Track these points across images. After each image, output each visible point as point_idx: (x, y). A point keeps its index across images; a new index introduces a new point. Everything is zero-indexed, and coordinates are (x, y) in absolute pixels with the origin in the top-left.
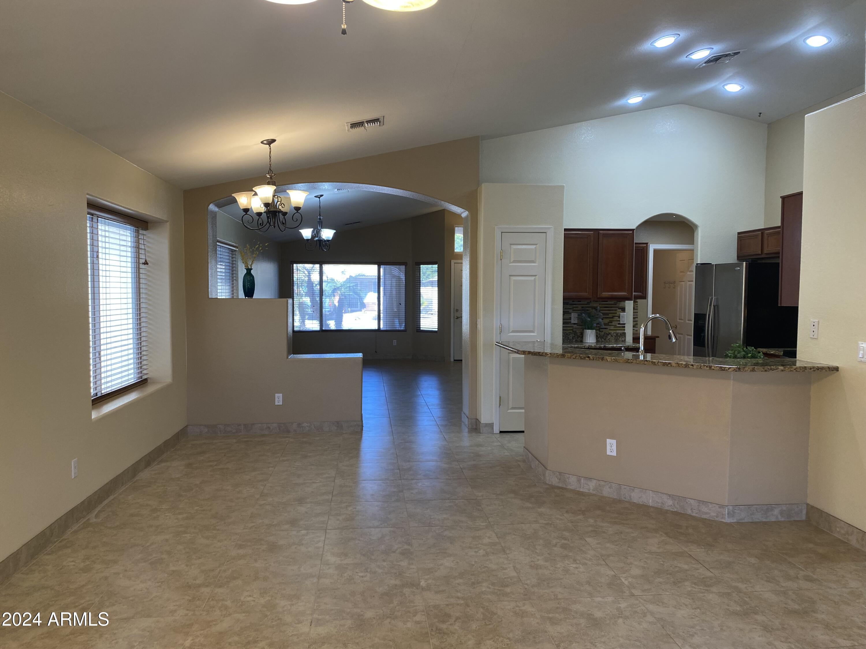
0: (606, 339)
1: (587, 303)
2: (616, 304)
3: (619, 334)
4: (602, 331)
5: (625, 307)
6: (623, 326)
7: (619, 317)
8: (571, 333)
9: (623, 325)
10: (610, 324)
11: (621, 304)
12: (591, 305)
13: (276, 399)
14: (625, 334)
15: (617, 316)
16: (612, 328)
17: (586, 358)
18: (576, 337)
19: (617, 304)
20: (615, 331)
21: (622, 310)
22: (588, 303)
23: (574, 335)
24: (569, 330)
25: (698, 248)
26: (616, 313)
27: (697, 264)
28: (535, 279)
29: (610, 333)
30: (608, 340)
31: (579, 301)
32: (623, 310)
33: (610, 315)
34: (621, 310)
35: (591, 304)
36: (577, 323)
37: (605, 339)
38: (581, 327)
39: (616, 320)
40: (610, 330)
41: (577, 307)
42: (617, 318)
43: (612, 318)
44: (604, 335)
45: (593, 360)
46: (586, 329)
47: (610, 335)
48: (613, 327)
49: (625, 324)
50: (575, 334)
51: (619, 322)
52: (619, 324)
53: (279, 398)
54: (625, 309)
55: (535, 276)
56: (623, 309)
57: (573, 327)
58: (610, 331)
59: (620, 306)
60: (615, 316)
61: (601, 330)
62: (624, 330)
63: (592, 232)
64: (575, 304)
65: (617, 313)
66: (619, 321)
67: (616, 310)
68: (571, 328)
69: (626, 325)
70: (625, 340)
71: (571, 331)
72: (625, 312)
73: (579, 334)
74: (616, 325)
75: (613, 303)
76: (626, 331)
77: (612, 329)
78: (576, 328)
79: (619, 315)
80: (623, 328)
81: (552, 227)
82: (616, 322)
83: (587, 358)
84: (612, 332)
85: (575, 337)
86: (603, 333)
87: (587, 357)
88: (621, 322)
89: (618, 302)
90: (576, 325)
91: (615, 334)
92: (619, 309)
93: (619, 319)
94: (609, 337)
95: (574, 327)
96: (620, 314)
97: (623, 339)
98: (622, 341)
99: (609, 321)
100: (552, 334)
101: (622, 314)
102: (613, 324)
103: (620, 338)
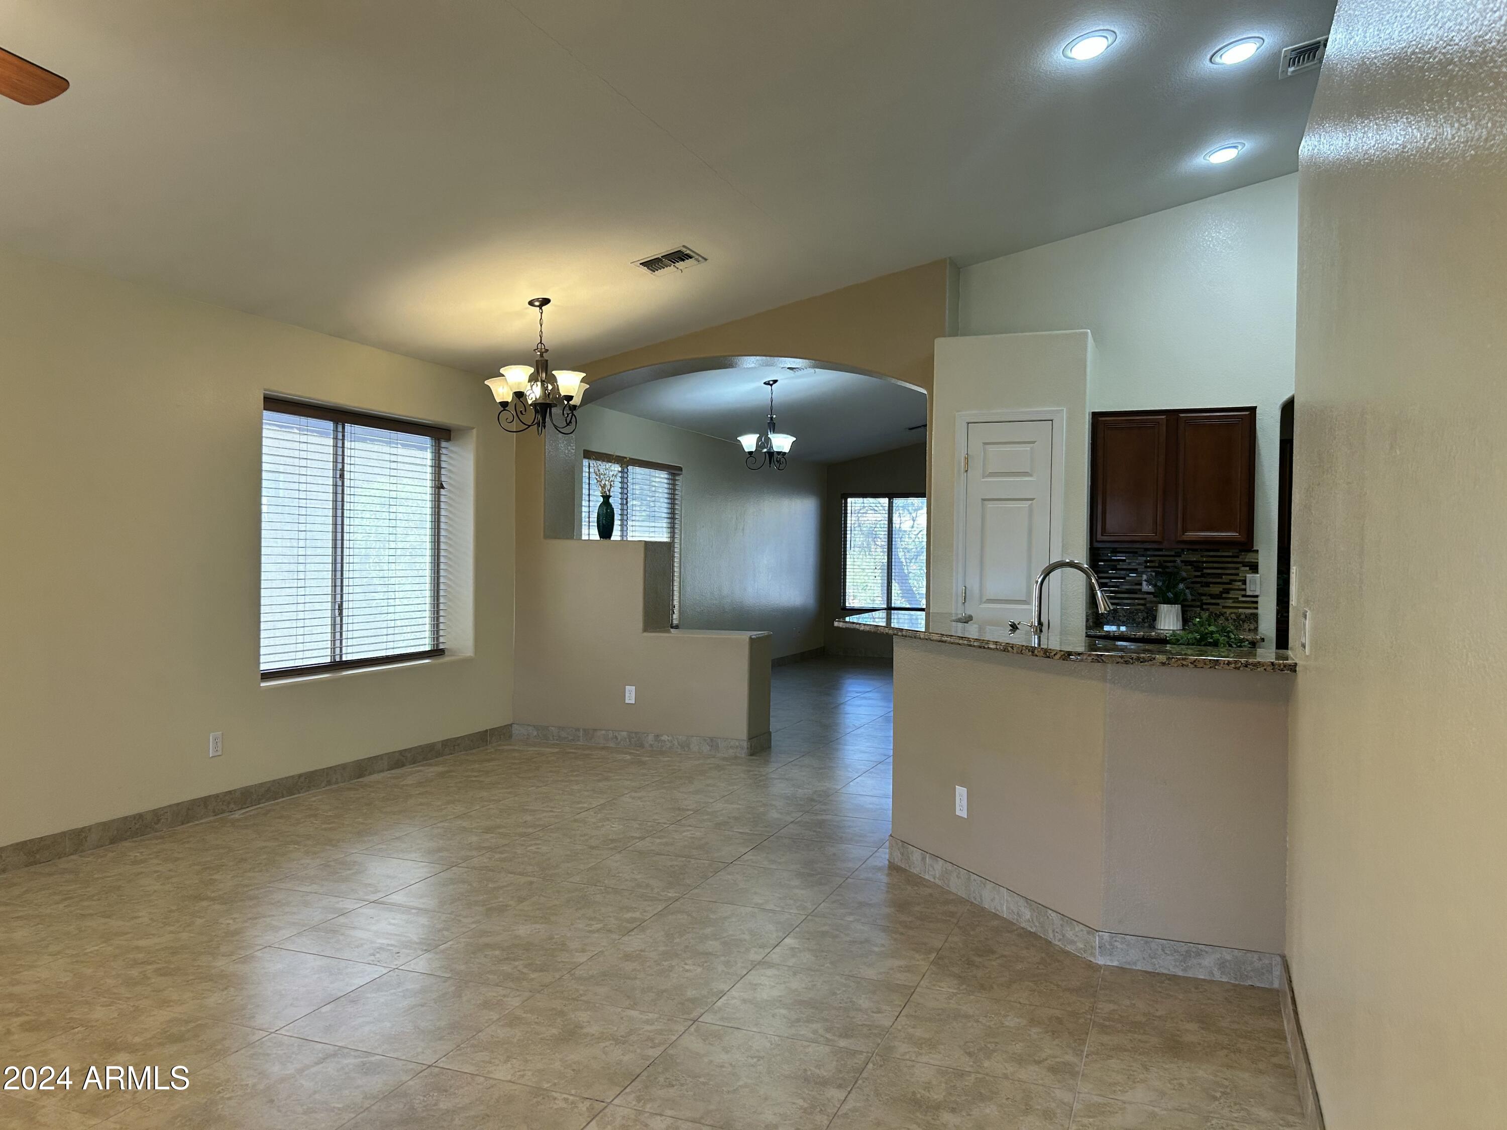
2: (1238, 557)
3: (1243, 617)
5: (1258, 562)
6: (1254, 601)
7: (1244, 582)
8: (1140, 610)
9: (1253, 599)
10: (1224, 595)
11: (1249, 557)
13: (627, 695)
14: (1256, 615)
15: (1240, 581)
16: (1229, 603)
18: (1150, 618)
19: (1240, 557)
20: (1234, 610)
21: (1250, 569)
22: (1176, 554)
23: (1143, 615)
24: (1139, 604)
26: (1238, 575)
28: (1031, 506)
29: (1222, 614)
32: (1254, 568)
33: (1225, 579)
34: (1248, 568)
35: (1182, 556)
36: (1151, 591)
38: (1157, 599)
39: (1237, 587)
40: (1224, 607)
41: (1153, 561)
42: (1240, 583)
43: (1229, 583)
46: (1165, 603)
47: (1223, 618)
48: (1231, 601)
49: (1257, 596)
50: (1147, 613)
51: (1243, 593)
52: (1245, 596)
53: (630, 695)
54: (1257, 566)
55: (1032, 499)
56: (1253, 566)
57: (1145, 599)
58: (1225, 610)
59: (1247, 560)
60: (1235, 581)
61: (1204, 607)
62: (1256, 608)
63: (1163, 417)
64: (1151, 556)
65: (1240, 575)
66: (1245, 590)
67: (1237, 569)
68: (1142, 602)
69: (1260, 599)
70: (1256, 628)
71: (1141, 607)
72: (1257, 572)
73: (1154, 613)
74: (1238, 598)
75: (1230, 554)
76: (1260, 611)
77: (1231, 605)
78: (1149, 602)
79: (1243, 579)
80: (1255, 605)
81: (1063, 409)
82: (1239, 592)
84: (1228, 611)
85: (1145, 618)
88: (1249, 593)
89: (1244, 553)
90: (1149, 595)
91: (1234, 616)
92: (1244, 566)
93: (1243, 587)
96: (1246, 577)
97: (1252, 627)
98: (1250, 630)
99: (1221, 589)
100: (1063, 608)
101: (1249, 576)
102: (1230, 596)
103: (1245, 623)
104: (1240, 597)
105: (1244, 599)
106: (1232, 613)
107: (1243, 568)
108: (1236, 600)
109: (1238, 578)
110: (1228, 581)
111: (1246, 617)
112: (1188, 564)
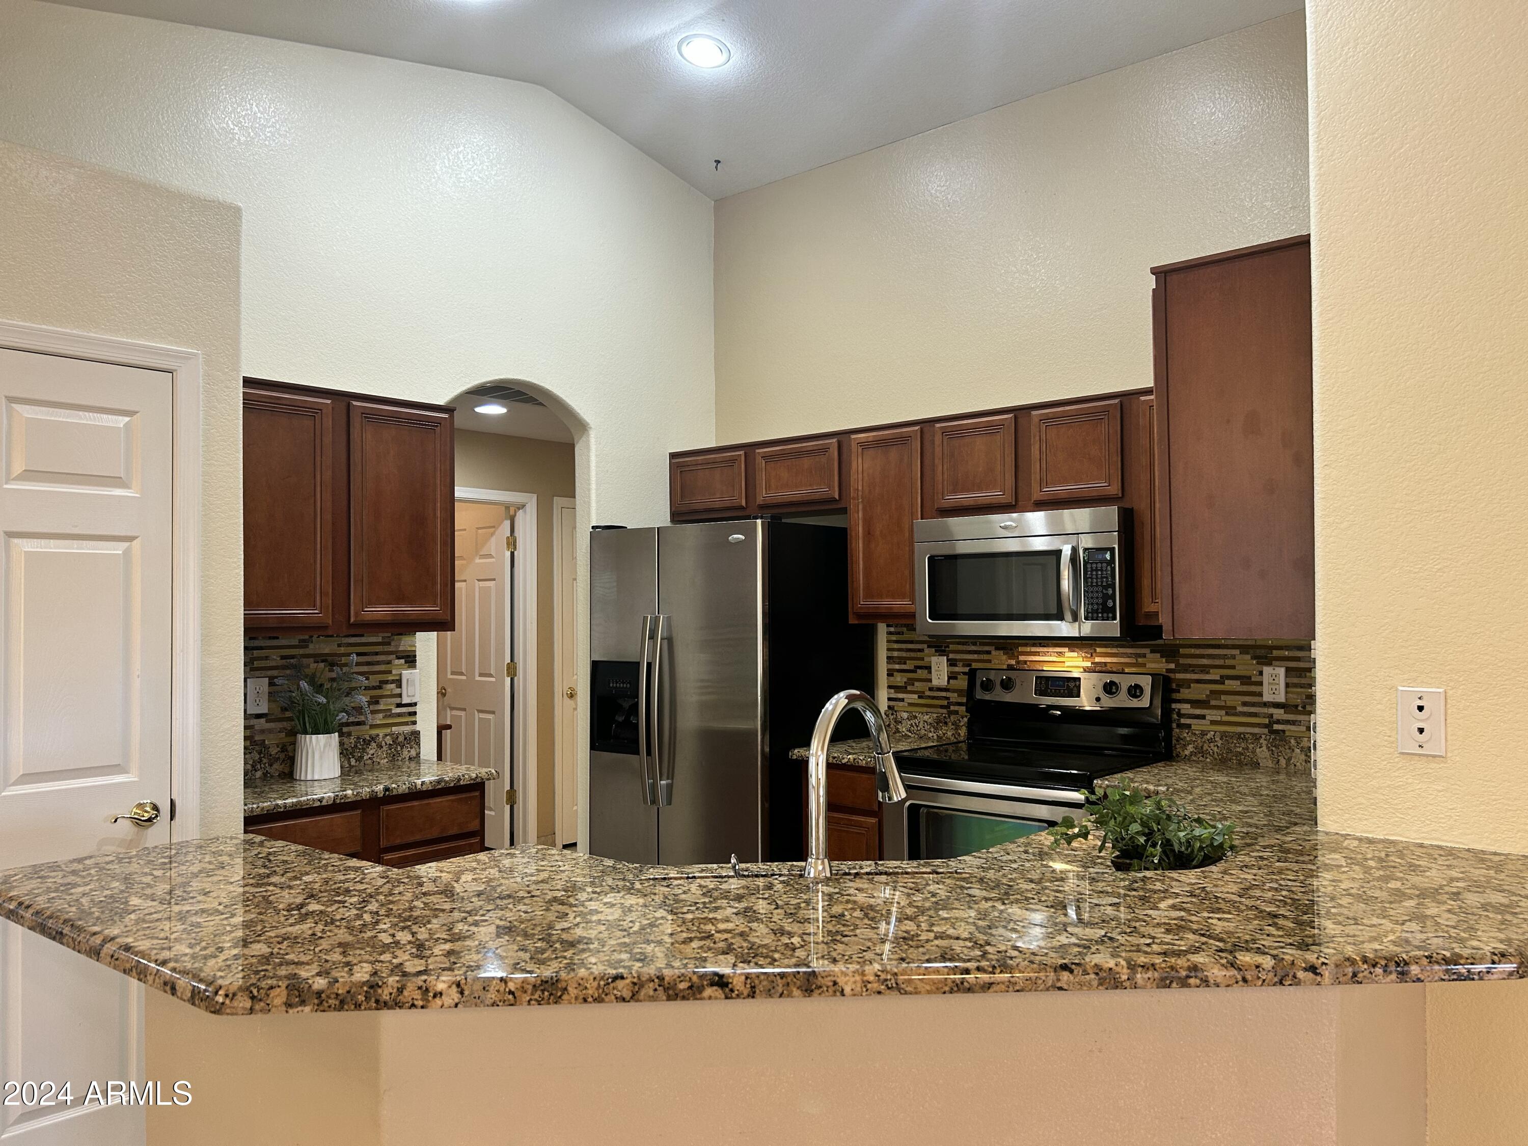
0: (361, 757)
1: (300, 641)
2: (389, 644)
3: (401, 739)
4: (349, 734)
5: (415, 651)
6: (410, 711)
7: (399, 683)
9: (411, 709)
10: (373, 707)
11: (404, 643)
12: (312, 648)
14: (416, 734)
15: (393, 682)
16: (379, 719)
17: (701, 989)
18: (265, 760)
19: (393, 643)
20: (388, 731)
21: (406, 663)
22: (304, 644)
23: (257, 757)
25: (589, 484)
26: (390, 672)
27: (593, 527)
28: (127, 553)
29: (373, 738)
30: (369, 762)
31: (270, 638)
32: (410, 660)
33: (375, 680)
34: (402, 661)
35: (311, 646)
36: (266, 711)
37: (359, 759)
38: (279, 725)
39: (389, 693)
40: (372, 727)
41: (267, 658)
42: (393, 686)
43: (380, 688)
44: (356, 746)
45: (752, 995)
46: (306, 733)
47: (374, 745)
48: (381, 715)
49: (415, 704)
50: (260, 753)
51: (398, 700)
52: (399, 705)
54: (415, 656)
55: (131, 539)
56: (408, 656)
58: (374, 732)
59: (401, 648)
60: (387, 682)
62: (414, 723)
63: (329, 402)
64: (261, 648)
65: (394, 672)
66: (400, 695)
67: (389, 662)
69: (418, 709)
70: (418, 754)
71: (248, 744)
72: (414, 667)
73: (274, 751)
74: (390, 710)
75: (380, 640)
76: (418, 728)
77: (378, 722)
78: (262, 731)
79: (398, 678)
80: (412, 719)
81: (195, 355)
82: (390, 700)
83: (708, 991)
84: (381, 732)
85: (260, 761)
86: (352, 740)
87: (712, 984)
88: (405, 700)
89: (396, 637)
90: (263, 720)
91: (389, 740)
92: (399, 658)
93: (398, 691)
94: (372, 752)
95: (257, 727)
96: (401, 675)
97: (413, 753)
98: (410, 758)
99: (368, 698)
101: (406, 673)
102: (381, 707)
103: (404, 750)
104: (393, 707)
105: (399, 710)
106: (386, 735)
107: (397, 662)
108: (388, 714)
109: (391, 678)
110: (378, 684)
111: (405, 738)
112: (319, 659)
